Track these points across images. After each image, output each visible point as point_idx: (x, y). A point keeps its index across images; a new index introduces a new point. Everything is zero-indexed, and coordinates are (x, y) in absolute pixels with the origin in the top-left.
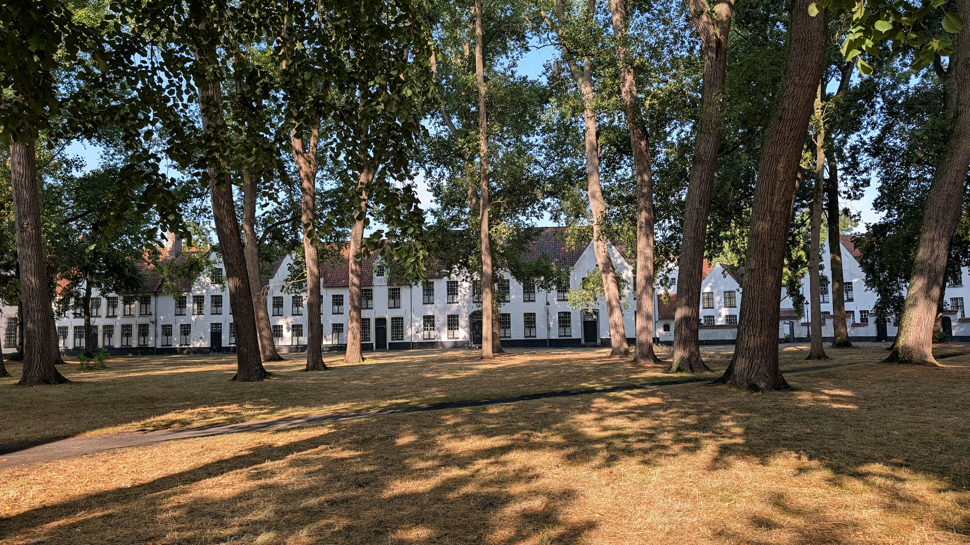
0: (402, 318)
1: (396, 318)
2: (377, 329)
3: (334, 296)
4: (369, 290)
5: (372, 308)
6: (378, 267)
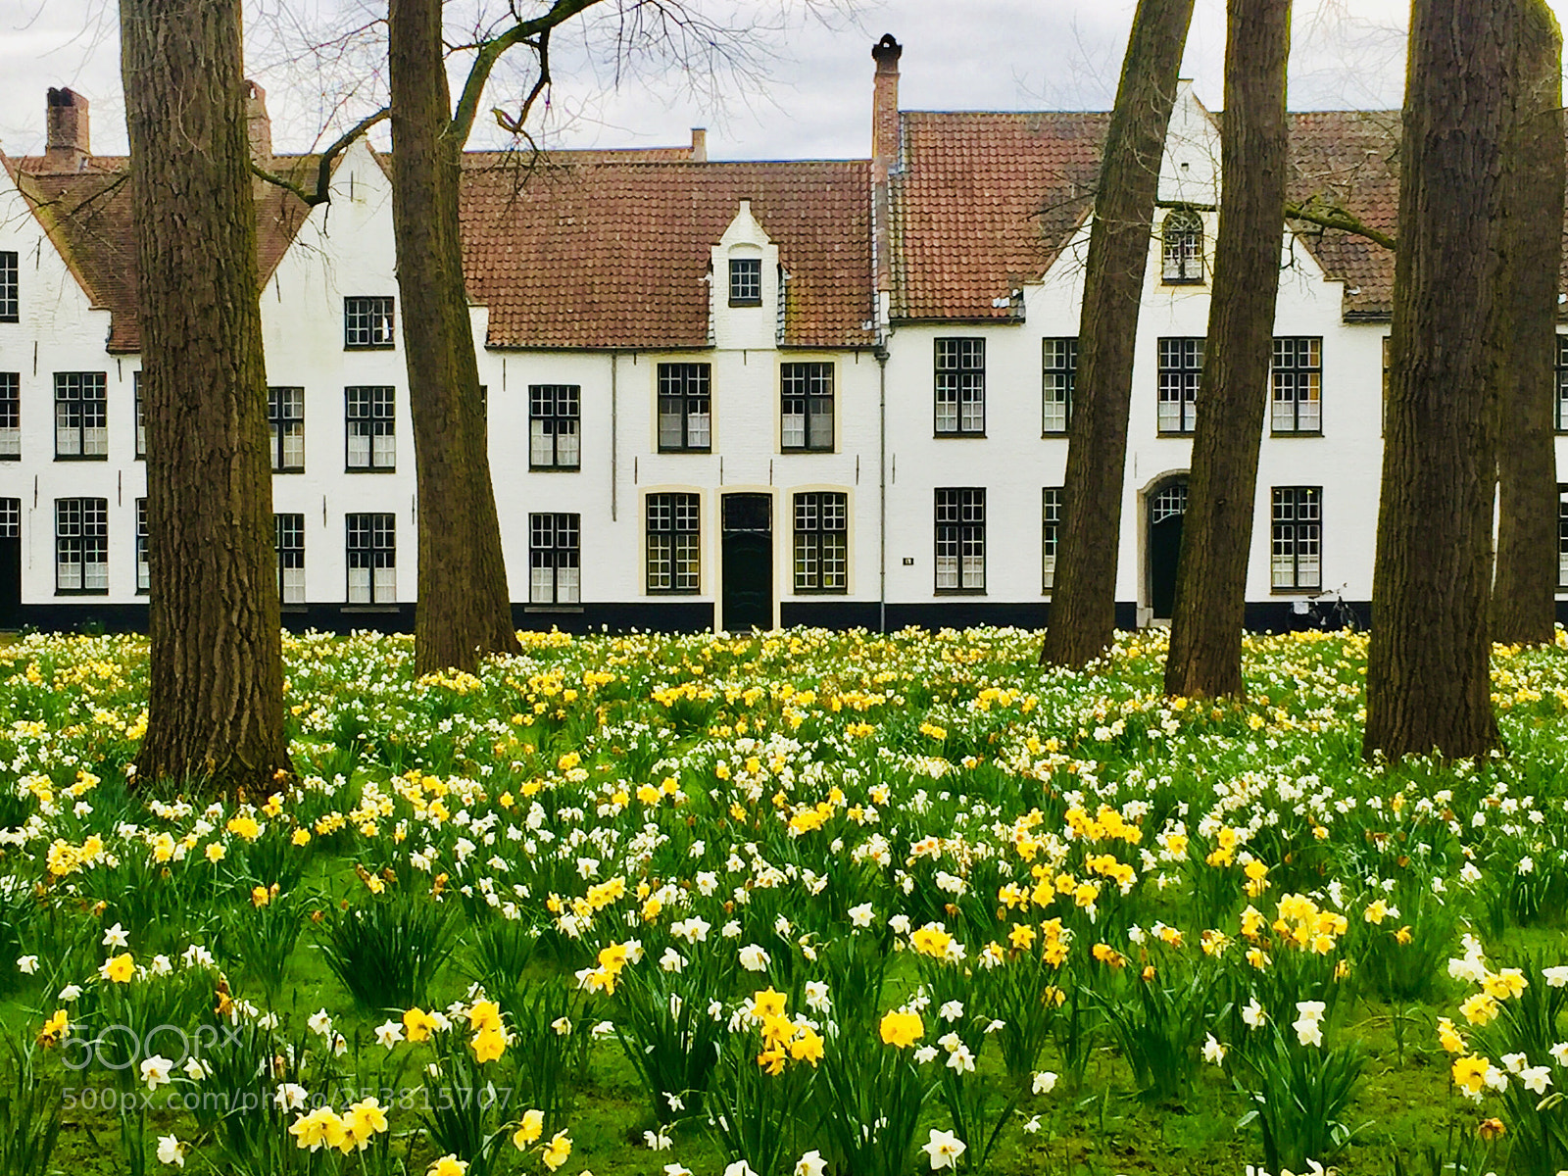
0: (841, 498)
1: (812, 497)
2: (728, 542)
3: (534, 391)
4: (693, 367)
5: (707, 450)
6: (734, 264)
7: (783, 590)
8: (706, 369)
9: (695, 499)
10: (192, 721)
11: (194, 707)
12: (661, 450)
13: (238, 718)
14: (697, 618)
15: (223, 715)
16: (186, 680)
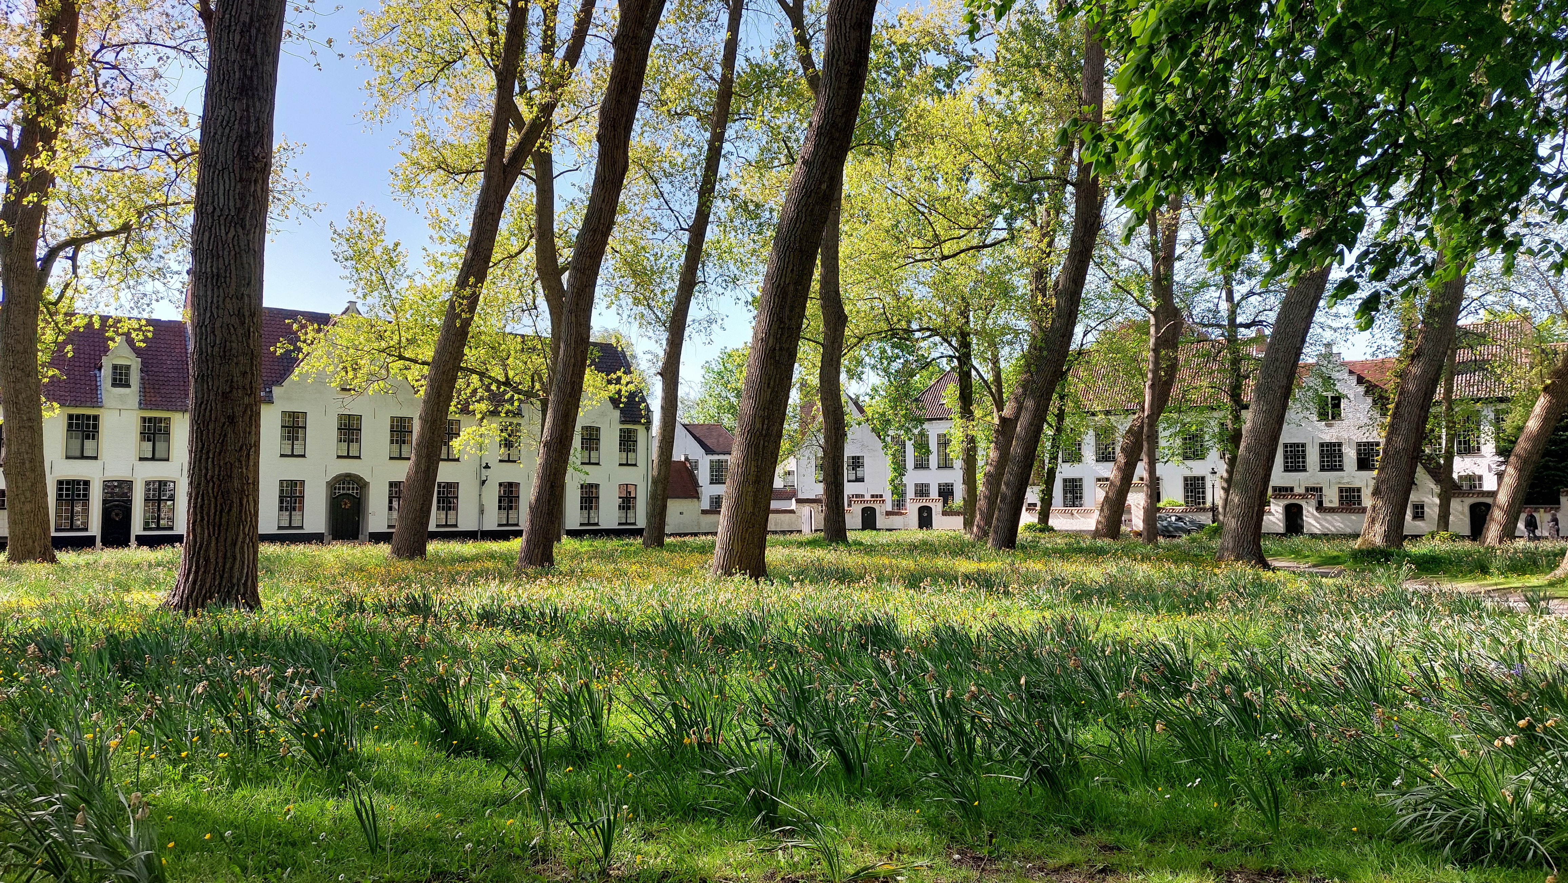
0: (173, 483)
1: (156, 483)
4: (88, 417)
5: (96, 458)
6: (115, 367)
7: (137, 528)
8: (96, 418)
9: (87, 483)
10: (220, 584)
11: (222, 577)
12: (67, 458)
13: (246, 581)
14: (87, 543)
15: (239, 580)
16: (217, 563)
